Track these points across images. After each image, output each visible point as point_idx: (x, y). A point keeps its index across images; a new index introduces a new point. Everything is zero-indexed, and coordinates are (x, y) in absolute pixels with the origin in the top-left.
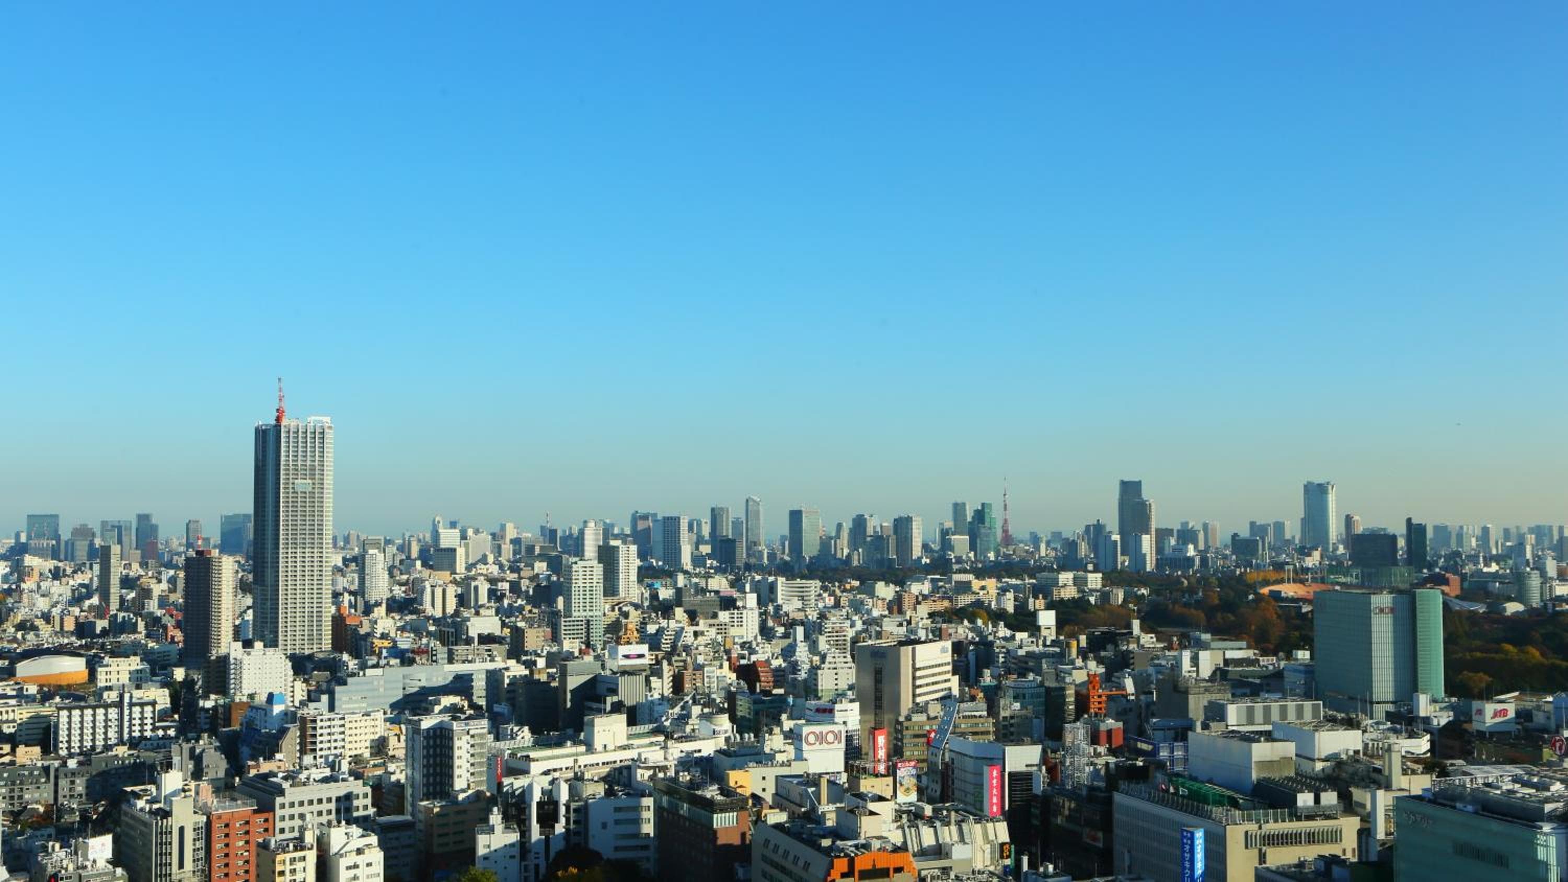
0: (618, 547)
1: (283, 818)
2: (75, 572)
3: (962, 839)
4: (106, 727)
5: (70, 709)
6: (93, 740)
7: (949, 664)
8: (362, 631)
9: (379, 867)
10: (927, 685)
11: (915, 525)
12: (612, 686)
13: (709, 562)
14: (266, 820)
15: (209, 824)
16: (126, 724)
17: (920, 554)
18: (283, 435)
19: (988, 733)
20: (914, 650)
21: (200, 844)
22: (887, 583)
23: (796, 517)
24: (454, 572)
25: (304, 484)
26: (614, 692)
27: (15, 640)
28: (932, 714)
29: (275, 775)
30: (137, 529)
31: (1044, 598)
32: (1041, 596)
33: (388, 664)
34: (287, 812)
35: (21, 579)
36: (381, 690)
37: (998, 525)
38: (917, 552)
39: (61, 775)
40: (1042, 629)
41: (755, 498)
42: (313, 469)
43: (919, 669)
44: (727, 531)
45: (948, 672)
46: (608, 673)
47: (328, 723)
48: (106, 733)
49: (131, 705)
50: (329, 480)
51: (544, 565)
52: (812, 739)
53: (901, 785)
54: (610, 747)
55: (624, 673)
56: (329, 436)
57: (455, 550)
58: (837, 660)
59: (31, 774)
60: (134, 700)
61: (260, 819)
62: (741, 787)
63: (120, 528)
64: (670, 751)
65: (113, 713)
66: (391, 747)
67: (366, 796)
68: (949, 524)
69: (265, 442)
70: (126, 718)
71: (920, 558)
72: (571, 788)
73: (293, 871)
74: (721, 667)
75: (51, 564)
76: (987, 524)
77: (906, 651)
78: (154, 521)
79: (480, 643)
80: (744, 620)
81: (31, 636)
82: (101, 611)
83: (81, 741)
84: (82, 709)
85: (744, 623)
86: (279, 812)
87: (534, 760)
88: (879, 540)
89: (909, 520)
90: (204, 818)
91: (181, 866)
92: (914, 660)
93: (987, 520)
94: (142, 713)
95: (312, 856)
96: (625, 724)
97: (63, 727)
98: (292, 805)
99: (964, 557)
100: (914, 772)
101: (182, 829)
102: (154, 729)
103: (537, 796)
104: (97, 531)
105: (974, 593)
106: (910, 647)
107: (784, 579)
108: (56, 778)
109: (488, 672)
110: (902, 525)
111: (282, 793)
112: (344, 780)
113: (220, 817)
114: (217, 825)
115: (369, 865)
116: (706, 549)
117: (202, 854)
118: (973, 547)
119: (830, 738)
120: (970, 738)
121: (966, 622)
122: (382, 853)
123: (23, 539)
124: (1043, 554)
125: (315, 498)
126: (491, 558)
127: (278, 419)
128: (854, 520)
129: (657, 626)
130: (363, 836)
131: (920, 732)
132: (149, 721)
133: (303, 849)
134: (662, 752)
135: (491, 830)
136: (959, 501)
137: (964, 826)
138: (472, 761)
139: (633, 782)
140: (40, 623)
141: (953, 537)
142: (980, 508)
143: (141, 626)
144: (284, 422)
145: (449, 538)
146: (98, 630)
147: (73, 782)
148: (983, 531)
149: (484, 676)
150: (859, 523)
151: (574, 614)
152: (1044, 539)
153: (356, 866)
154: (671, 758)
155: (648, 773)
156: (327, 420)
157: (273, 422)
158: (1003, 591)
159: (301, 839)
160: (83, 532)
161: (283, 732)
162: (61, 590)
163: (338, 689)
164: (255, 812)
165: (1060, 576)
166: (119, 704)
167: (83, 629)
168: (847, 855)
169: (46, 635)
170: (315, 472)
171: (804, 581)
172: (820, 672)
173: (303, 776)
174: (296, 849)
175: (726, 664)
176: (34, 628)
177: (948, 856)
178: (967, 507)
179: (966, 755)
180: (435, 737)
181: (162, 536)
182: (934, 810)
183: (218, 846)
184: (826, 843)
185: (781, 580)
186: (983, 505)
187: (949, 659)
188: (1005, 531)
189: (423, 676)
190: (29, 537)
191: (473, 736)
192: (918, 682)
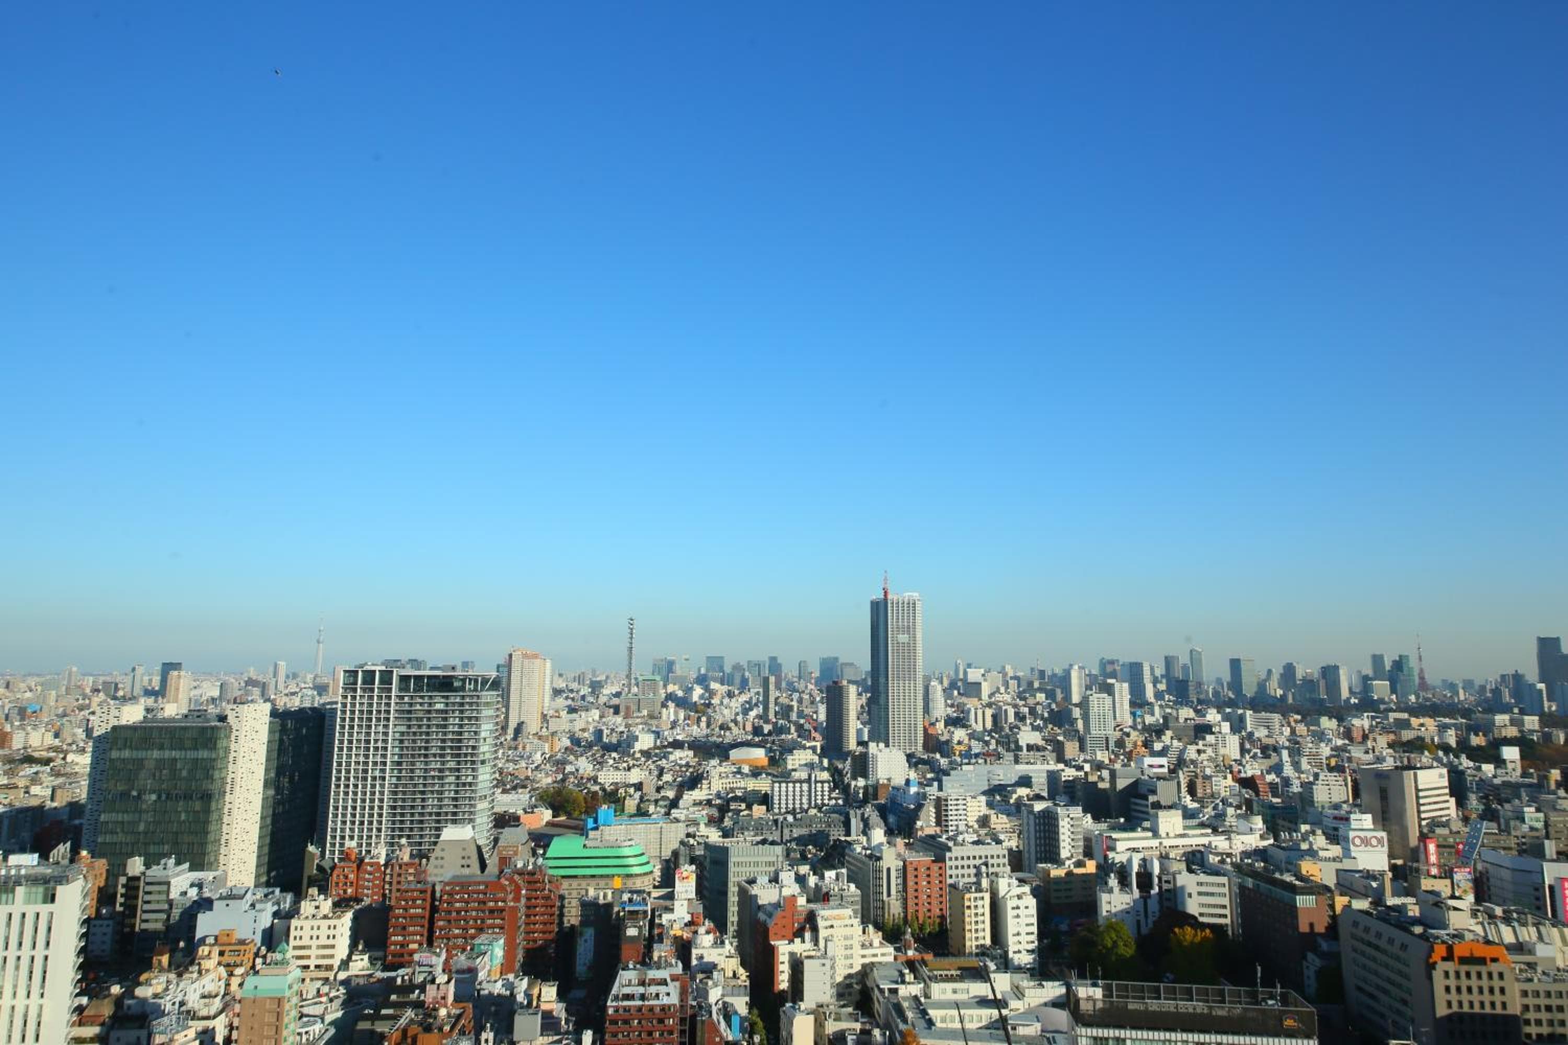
0: (1113, 685)
1: (951, 868)
2: (740, 693)
3: (1540, 938)
4: (801, 796)
5: (780, 783)
6: (794, 804)
7: (1446, 787)
8: (943, 739)
9: (1033, 910)
10: (1430, 804)
11: (1341, 672)
12: (1151, 788)
13: (1167, 696)
14: (940, 868)
15: (905, 867)
16: (813, 794)
17: (1348, 696)
18: (889, 605)
19: (1510, 849)
20: (1415, 775)
21: (900, 881)
22: (1330, 718)
23: (1235, 665)
24: (980, 699)
25: (903, 638)
26: (1154, 792)
27: (720, 736)
28: (1454, 829)
29: (941, 837)
30: (770, 667)
31: (1484, 735)
32: (1481, 734)
33: (977, 762)
34: (953, 863)
35: (711, 697)
36: (973, 781)
37: (1416, 673)
38: (1345, 694)
39: (785, 826)
40: (1508, 762)
41: (1197, 649)
42: (909, 627)
43: (1422, 790)
44: (1179, 674)
45: (1446, 794)
46: (1146, 778)
47: (955, 802)
48: (801, 800)
49: (816, 782)
50: (919, 635)
51: (1043, 695)
52: (1357, 841)
53: (1459, 886)
54: (1171, 835)
55: (1159, 778)
56: (918, 605)
57: (980, 684)
58: (1330, 778)
59: (767, 823)
60: (818, 779)
61: (935, 867)
62: (1312, 875)
63: (759, 665)
64: (1234, 842)
65: (805, 787)
66: (992, 822)
67: (1004, 856)
68: (1369, 672)
69: (877, 609)
70: (813, 790)
71: (1348, 699)
72: (1161, 865)
73: (976, 907)
74: (1225, 778)
75: (725, 688)
76: (1405, 672)
77: (1409, 775)
78: (779, 661)
79: (1028, 750)
80: (1227, 742)
81: (728, 733)
82: (764, 717)
83: (787, 804)
84: (787, 783)
85: (1228, 745)
86: (948, 863)
87: (1118, 840)
88: (1309, 683)
89: (1336, 668)
90: (902, 863)
91: (889, 895)
92: (1416, 782)
93: (1405, 669)
94: (822, 787)
95: (987, 896)
96: (1181, 818)
97: (776, 793)
98: (956, 859)
99: (1386, 699)
100: (1469, 877)
101: (889, 870)
102: (830, 799)
103: (1135, 868)
104: (745, 667)
105: (1414, 729)
106: (1412, 772)
107: (1251, 712)
108: (782, 827)
109: (1048, 771)
110: (1330, 673)
111: (949, 849)
112: (988, 844)
113: (911, 863)
114: (910, 869)
115: (1027, 907)
116: (1162, 687)
117: (901, 889)
118: (1393, 690)
119: (1374, 842)
120: (1502, 852)
121: (1426, 753)
122: (1035, 900)
123: (703, 671)
124: (1462, 697)
125: (911, 647)
126: (1002, 690)
127: (886, 593)
128: (1284, 667)
129: (1162, 744)
130: (1018, 886)
131: (1445, 843)
132: (826, 793)
133: (981, 891)
134: (1227, 842)
135: (1111, 891)
136: (1378, 653)
137: (1542, 928)
138: (1072, 837)
139: (1206, 863)
140: (732, 725)
141: (1374, 683)
142: (1397, 659)
143: (793, 729)
144: (890, 597)
145: (974, 675)
146: (766, 731)
147: (791, 831)
148: (1402, 678)
149: (1045, 775)
150: (1289, 670)
151: (1092, 732)
152: (1461, 685)
153: (1018, 908)
154: (1234, 847)
155: (1217, 859)
156: (916, 595)
157: (882, 597)
158: (1443, 728)
159: (978, 883)
160: (737, 667)
161: (920, 806)
162: (736, 704)
163: (944, 778)
164: (933, 861)
165: (1496, 717)
166: (808, 781)
167: (757, 731)
168: (1443, 942)
169: (736, 733)
170: (910, 630)
171: (1268, 714)
172: (1314, 787)
173: (960, 838)
174: (976, 891)
175: (1229, 776)
176: (729, 729)
177: (1531, 952)
178: (1386, 659)
179: (1501, 866)
180: (1044, 817)
181: (784, 670)
182: (1504, 912)
183: (911, 883)
184: (1418, 930)
185: (1249, 713)
186: (1400, 656)
187: (1446, 784)
188: (1422, 678)
189: (1001, 772)
190: (707, 670)
191: (1072, 819)
192: (1422, 801)
